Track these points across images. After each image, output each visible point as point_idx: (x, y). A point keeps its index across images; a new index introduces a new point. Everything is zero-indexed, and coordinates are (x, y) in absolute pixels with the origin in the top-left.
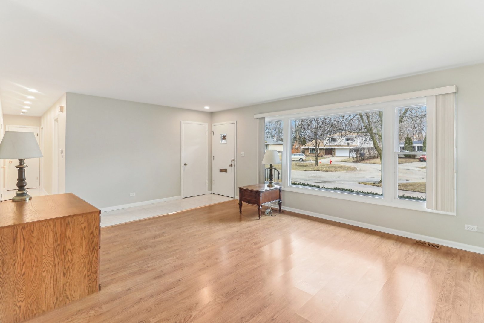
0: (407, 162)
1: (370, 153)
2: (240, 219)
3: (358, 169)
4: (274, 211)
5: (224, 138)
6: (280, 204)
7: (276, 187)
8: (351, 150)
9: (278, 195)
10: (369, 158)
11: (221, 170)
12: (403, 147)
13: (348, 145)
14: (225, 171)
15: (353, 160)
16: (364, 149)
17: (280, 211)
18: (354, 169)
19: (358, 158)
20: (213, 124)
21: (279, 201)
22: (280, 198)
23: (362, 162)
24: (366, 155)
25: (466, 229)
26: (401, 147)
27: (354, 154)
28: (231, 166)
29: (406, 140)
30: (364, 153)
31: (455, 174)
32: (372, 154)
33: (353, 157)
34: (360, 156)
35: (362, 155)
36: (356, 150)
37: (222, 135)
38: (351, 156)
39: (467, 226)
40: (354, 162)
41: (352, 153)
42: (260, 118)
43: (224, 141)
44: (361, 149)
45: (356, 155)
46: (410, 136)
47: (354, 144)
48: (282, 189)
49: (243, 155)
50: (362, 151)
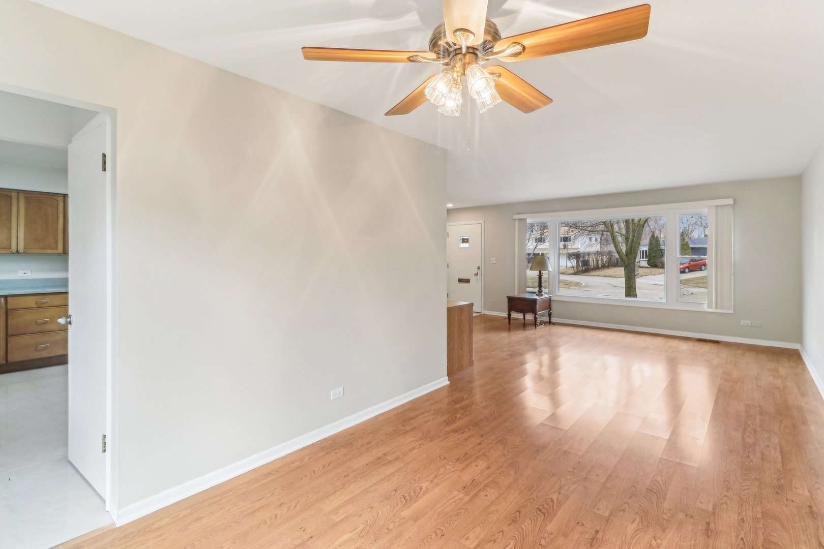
0: (653, 273)
1: (597, 261)
2: (509, 330)
3: (583, 284)
4: (545, 323)
5: (465, 241)
6: (550, 315)
7: (545, 296)
8: (570, 256)
9: (549, 304)
10: (597, 268)
11: (460, 281)
12: (646, 251)
13: (565, 247)
14: (468, 281)
15: (572, 271)
16: (589, 254)
17: (550, 323)
18: (578, 284)
19: (580, 269)
20: (448, 224)
21: (549, 311)
22: (550, 308)
23: (586, 274)
24: (592, 263)
25: (742, 324)
26: (643, 251)
27: (574, 262)
28: (476, 275)
29: (651, 240)
30: (588, 261)
31: (733, 276)
32: (600, 262)
33: (573, 267)
34: (583, 266)
35: (585, 263)
36: (577, 256)
37: (461, 238)
38: (569, 264)
39: (742, 321)
40: (575, 274)
41: (572, 261)
42: (519, 219)
43: (466, 245)
44: (584, 254)
45: (578, 262)
46: (657, 234)
47: (575, 246)
48: (552, 299)
49: (494, 262)
50: (586, 258)
